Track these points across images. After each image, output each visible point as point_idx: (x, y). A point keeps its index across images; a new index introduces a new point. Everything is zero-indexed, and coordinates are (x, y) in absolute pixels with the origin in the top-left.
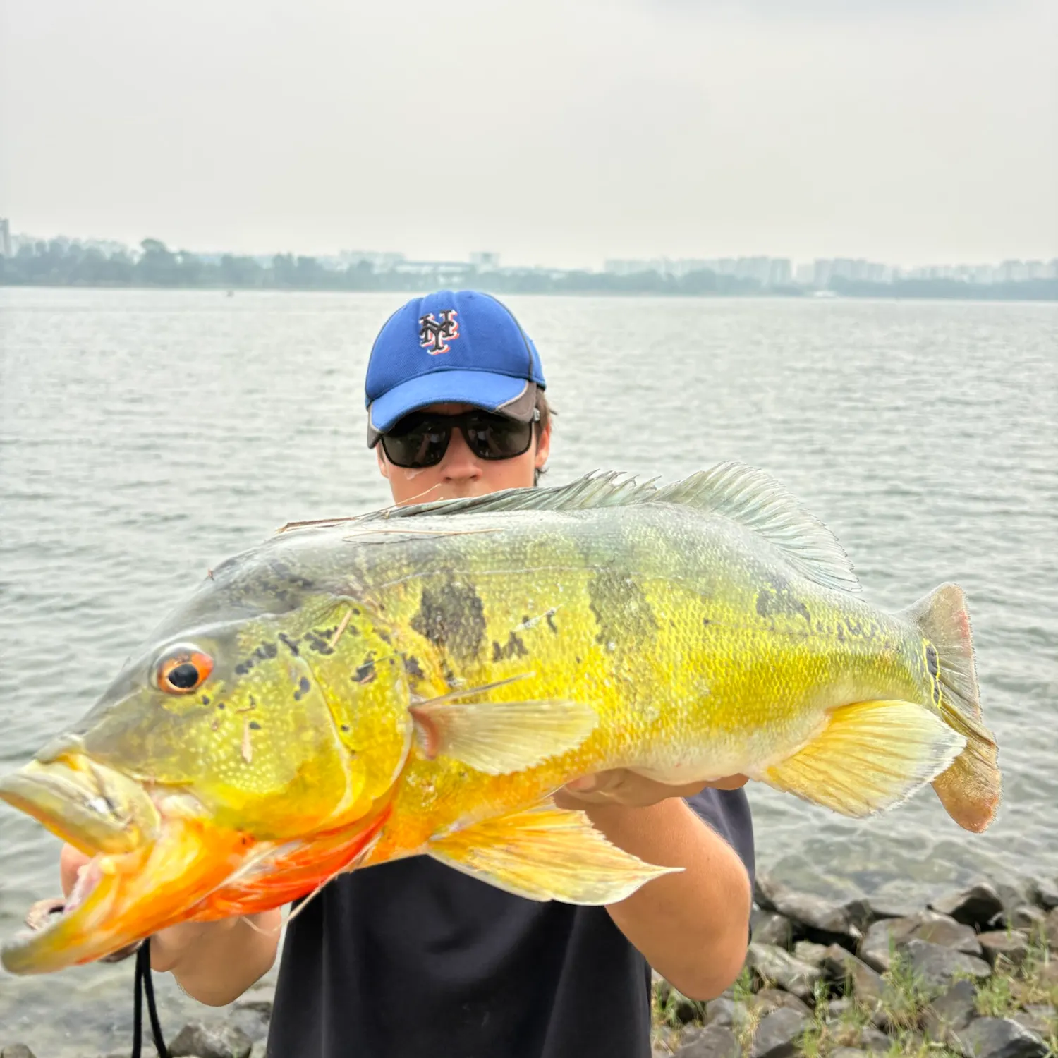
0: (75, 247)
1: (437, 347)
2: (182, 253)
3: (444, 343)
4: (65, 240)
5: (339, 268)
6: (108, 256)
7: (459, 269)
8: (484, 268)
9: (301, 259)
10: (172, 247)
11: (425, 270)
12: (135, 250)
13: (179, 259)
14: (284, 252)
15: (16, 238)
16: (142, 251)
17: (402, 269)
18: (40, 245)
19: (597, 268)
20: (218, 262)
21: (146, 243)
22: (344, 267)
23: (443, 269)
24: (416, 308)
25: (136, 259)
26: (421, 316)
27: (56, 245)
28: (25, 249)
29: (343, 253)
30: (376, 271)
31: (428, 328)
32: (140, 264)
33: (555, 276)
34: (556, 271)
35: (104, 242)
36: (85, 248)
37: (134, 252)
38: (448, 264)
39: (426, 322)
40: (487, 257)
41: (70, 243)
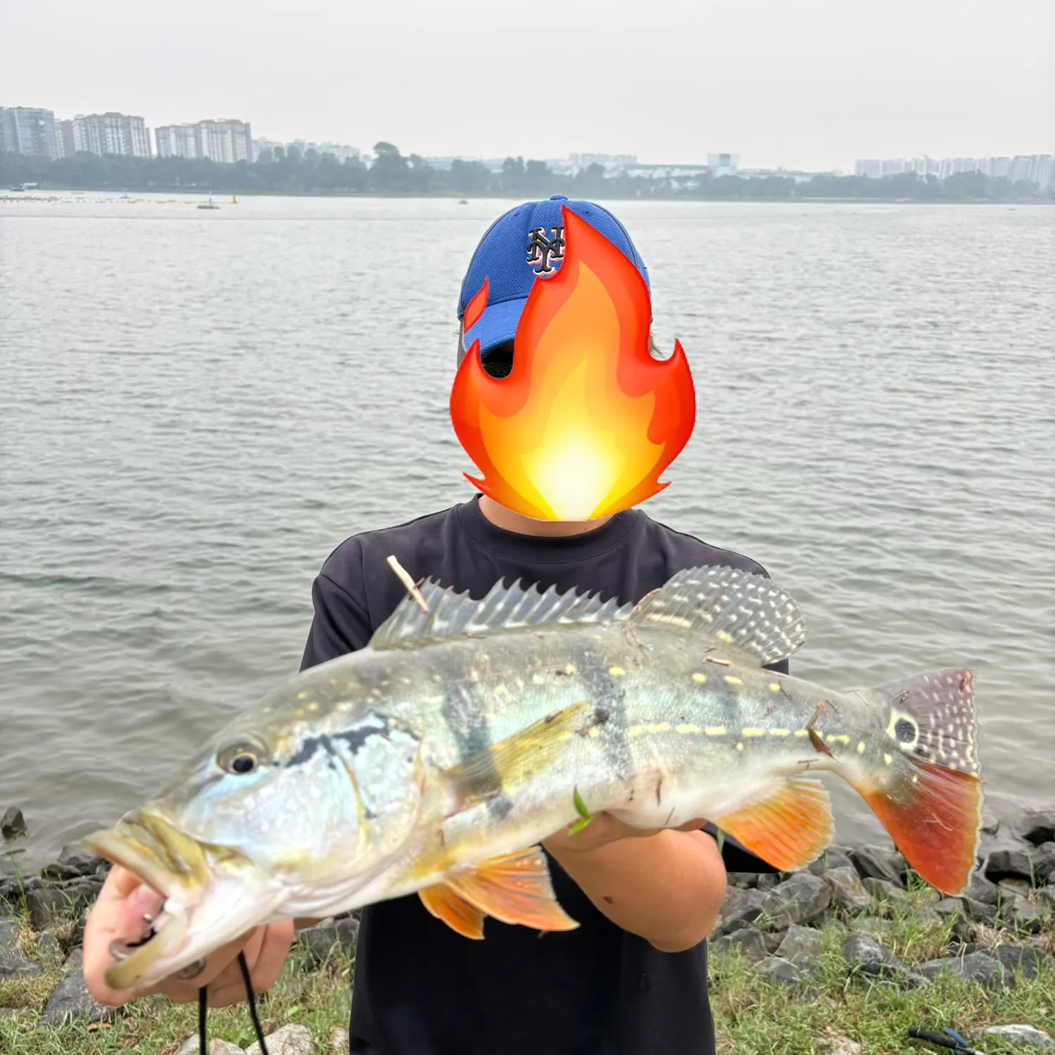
0: (311, 151)
1: (544, 268)
2: (414, 158)
3: (552, 264)
4: (302, 144)
5: (568, 173)
6: (342, 161)
7: (693, 173)
8: (720, 172)
9: (531, 163)
10: (404, 153)
11: (658, 174)
12: (369, 155)
13: (410, 164)
14: (515, 157)
15: (256, 141)
16: (375, 156)
17: (634, 173)
18: (279, 150)
19: (847, 169)
20: (449, 168)
21: (381, 146)
22: (575, 172)
23: (677, 173)
24: (527, 217)
25: (369, 165)
26: (531, 228)
27: (294, 149)
28: (265, 154)
29: (574, 157)
30: (607, 176)
31: (537, 245)
32: (372, 169)
33: (799, 180)
34: (802, 174)
35: (337, 146)
36: (321, 152)
37: (366, 157)
38: (683, 167)
39: (537, 236)
40: (725, 157)
41: (307, 147)
